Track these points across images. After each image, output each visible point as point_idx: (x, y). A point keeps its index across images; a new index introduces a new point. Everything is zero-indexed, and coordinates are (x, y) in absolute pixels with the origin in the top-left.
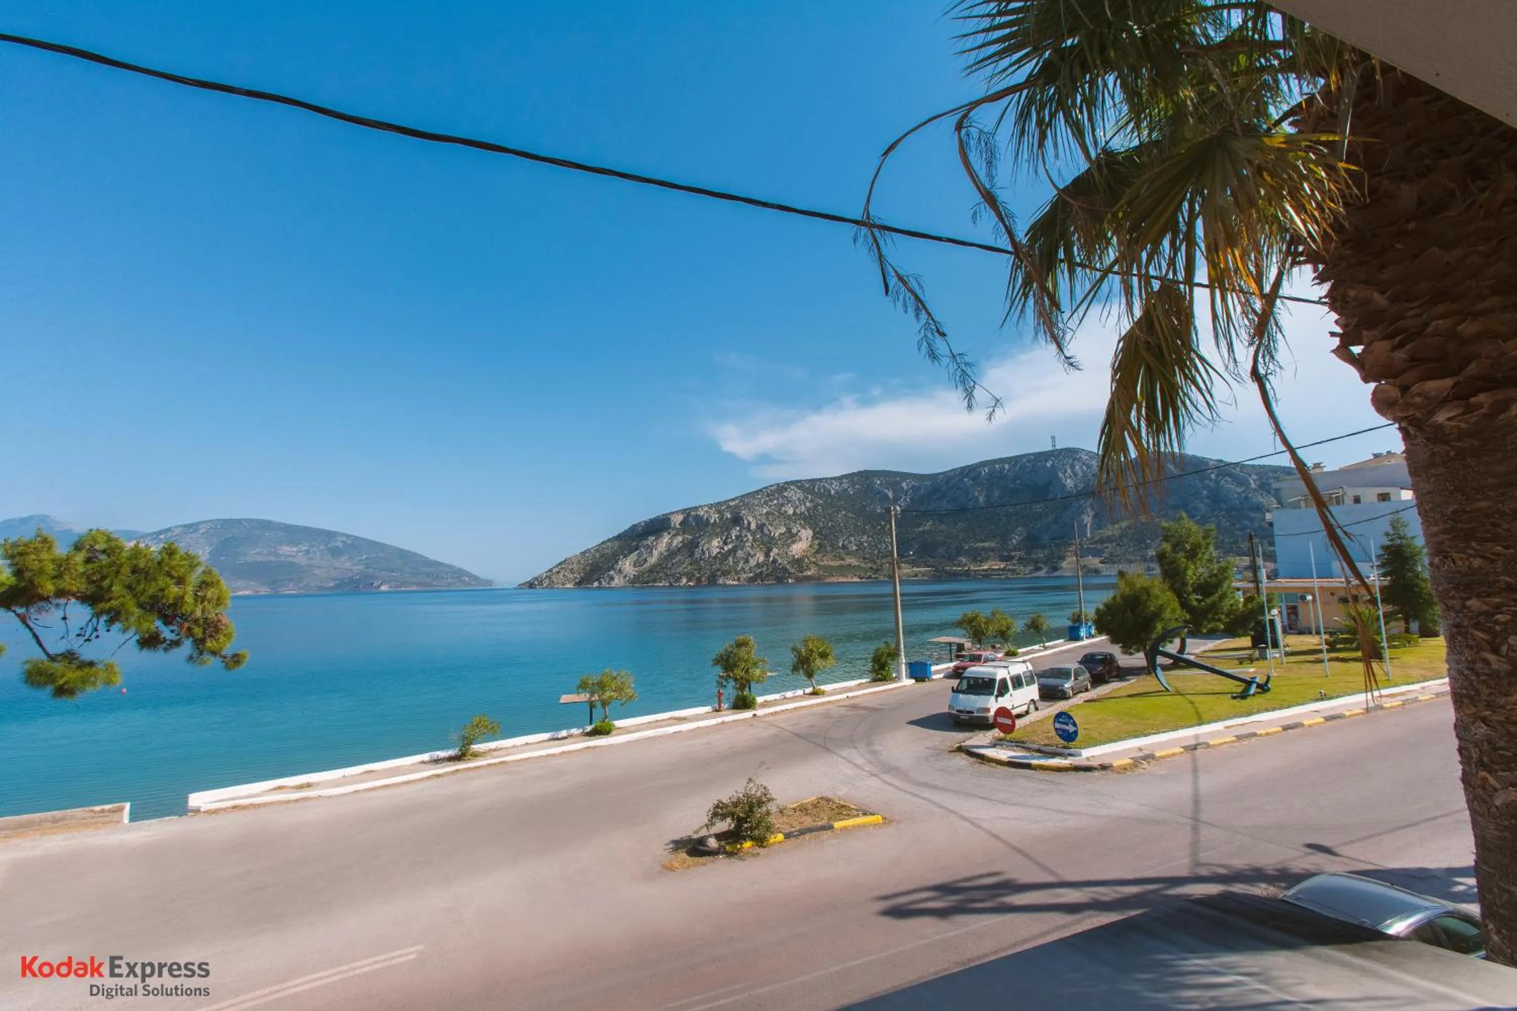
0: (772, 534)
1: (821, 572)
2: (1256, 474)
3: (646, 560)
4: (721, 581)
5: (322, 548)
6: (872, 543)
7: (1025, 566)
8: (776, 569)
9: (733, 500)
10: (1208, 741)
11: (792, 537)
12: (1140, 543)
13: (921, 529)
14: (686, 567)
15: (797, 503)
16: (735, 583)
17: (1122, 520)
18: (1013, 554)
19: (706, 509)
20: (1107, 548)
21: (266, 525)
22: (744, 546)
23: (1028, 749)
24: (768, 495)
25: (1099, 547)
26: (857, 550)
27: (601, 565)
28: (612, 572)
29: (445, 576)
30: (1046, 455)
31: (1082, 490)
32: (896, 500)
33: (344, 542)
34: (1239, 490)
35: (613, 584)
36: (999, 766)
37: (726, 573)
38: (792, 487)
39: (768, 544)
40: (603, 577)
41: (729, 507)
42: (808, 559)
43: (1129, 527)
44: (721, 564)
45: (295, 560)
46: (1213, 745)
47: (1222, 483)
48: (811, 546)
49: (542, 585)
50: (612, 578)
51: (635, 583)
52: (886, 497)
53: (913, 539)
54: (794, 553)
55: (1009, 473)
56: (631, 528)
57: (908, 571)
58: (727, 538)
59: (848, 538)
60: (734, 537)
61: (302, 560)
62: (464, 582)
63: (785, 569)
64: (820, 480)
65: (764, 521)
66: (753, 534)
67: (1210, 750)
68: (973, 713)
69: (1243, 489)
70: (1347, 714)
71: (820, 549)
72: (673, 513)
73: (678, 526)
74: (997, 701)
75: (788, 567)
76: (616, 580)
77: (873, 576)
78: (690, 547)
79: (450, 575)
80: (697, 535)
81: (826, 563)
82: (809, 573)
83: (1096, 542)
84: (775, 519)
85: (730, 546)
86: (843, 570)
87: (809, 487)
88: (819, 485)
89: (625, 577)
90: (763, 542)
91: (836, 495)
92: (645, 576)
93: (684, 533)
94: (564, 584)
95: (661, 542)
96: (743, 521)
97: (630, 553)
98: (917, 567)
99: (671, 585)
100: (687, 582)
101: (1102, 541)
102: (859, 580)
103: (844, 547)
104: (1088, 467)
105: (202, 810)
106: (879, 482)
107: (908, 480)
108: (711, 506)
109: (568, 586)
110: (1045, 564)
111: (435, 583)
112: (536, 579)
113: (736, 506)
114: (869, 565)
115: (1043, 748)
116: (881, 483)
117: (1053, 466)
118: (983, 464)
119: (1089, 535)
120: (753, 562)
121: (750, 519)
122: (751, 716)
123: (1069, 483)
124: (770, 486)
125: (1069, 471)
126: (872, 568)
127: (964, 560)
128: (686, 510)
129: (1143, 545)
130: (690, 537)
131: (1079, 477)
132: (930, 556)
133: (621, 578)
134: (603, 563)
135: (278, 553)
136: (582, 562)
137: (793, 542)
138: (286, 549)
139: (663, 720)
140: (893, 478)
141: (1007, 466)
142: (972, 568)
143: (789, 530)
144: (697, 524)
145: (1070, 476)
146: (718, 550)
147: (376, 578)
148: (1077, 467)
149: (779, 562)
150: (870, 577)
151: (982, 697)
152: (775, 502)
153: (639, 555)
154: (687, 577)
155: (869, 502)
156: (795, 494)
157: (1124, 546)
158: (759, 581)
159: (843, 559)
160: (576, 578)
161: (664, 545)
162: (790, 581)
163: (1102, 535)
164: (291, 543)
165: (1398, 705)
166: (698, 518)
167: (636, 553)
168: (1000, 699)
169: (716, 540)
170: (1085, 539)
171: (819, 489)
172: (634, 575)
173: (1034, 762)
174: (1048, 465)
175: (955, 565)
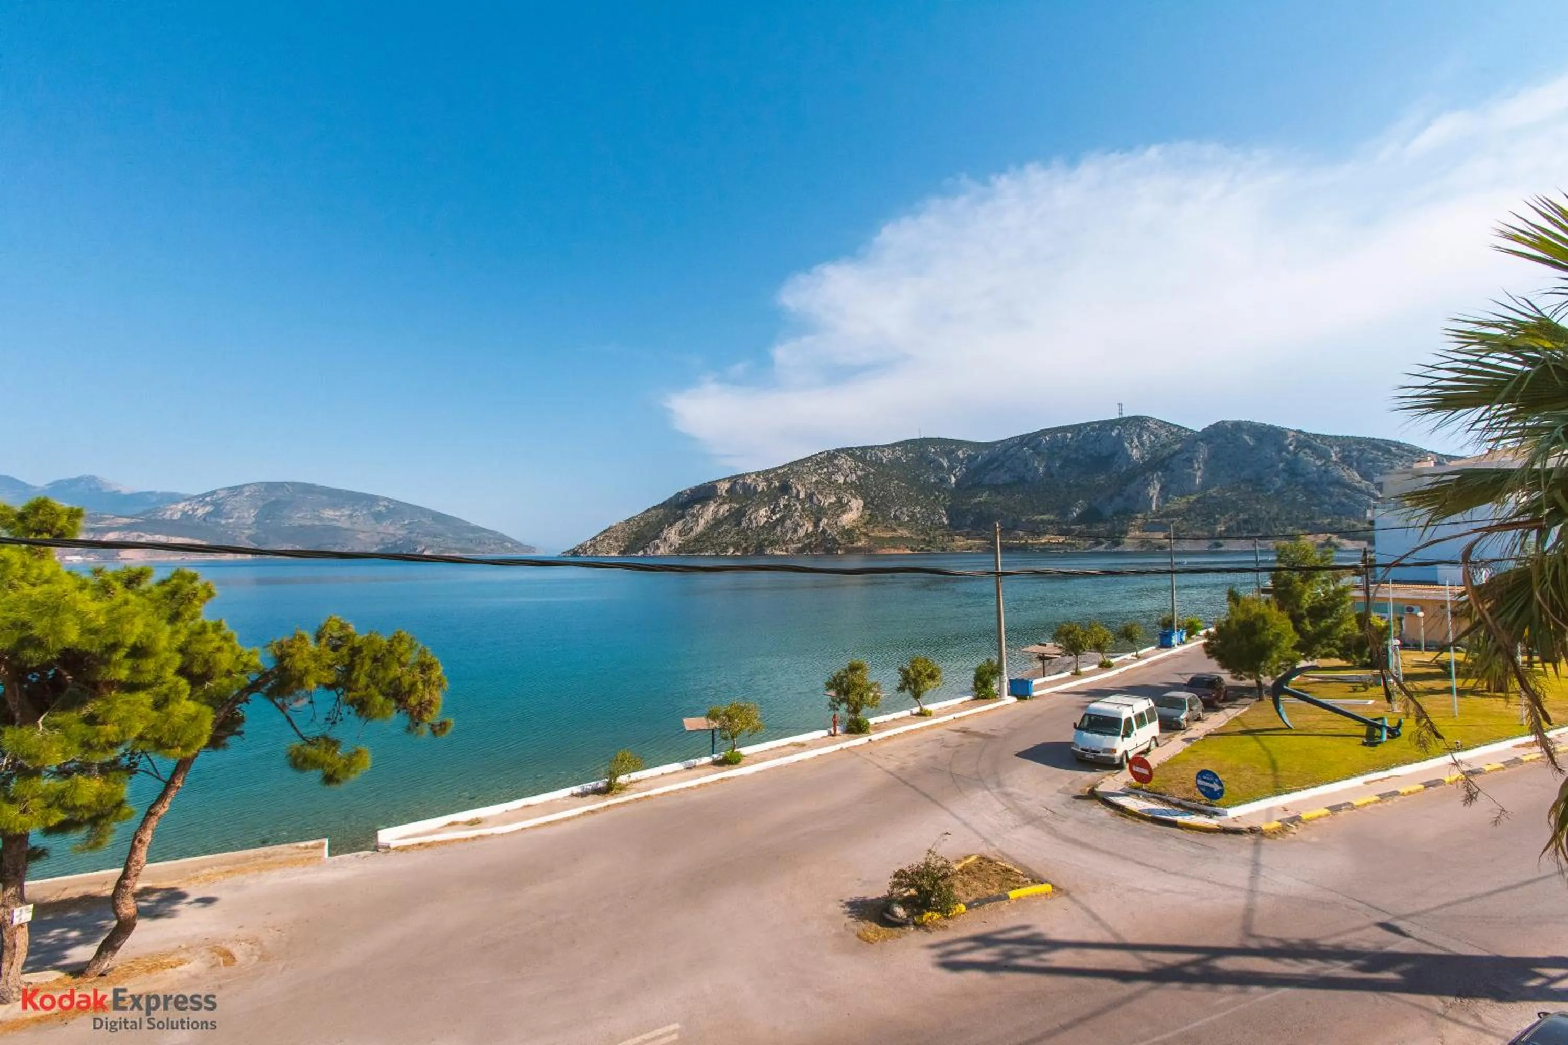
0: (822, 504)
1: (872, 544)
2: (1339, 446)
3: (691, 529)
4: (768, 552)
5: (364, 512)
6: (925, 514)
7: (1085, 540)
8: (825, 540)
9: (780, 468)
10: (1352, 801)
11: (841, 507)
12: (1209, 518)
13: (976, 500)
14: (732, 537)
15: (848, 471)
16: (783, 553)
17: (1191, 495)
18: (1073, 527)
19: (754, 476)
20: (1173, 522)
21: (309, 489)
22: (792, 516)
23: (1169, 803)
24: (818, 463)
25: (1164, 520)
26: (909, 521)
27: (645, 533)
28: (658, 541)
29: (487, 541)
30: (1112, 424)
31: (1148, 461)
32: (951, 469)
33: (387, 507)
34: (1318, 463)
35: (659, 553)
36: (1142, 821)
37: (773, 543)
38: (843, 455)
39: (817, 514)
40: (648, 546)
41: (778, 475)
42: (859, 530)
43: (1198, 501)
44: (767, 534)
45: (340, 524)
46: (1358, 806)
47: (1301, 454)
48: (861, 516)
49: (586, 553)
50: (658, 548)
51: (680, 552)
52: (941, 466)
53: (968, 510)
54: (844, 523)
55: (1071, 443)
56: (675, 496)
57: (962, 543)
58: (775, 507)
59: (900, 508)
60: (782, 507)
61: (344, 523)
62: (507, 548)
63: (834, 540)
64: (873, 448)
65: (813, 490)
66: (802, 502)
67: (1355, 811)
68: (1098, 752)
69: (1324, 461)
70: (1487, 768)
71: (870, 520)
72: (720, 480)
73: (724, 494)
74: (1123, 740)
75: (837, 537)
76: (662, 549)
77: (926, 548)
78: (737, 516)
79: (492, 541)
80: (744, 504)
81: (877, 534)
82: (860, 544)
83: (1162, 516)
84: (824, 489)
85: (778, 516)
86: (895, 541)
87: (860, 454)
88: (871, 454)
89: (671, 545)
90: (811, 511)
91: (889, 464)
92: (692, 544)
93: (731, 501)
94: (608, 553)
95: (707, 510)
96: (792, 489)
97: (676, 521)
98: (972, 539)
99: (717, 555)
100: (734, 552)
101: (1167, 515)
102: (910, 552)
103: (896, 518)
104: (1156, 437)
105: (392, 846)
106: (933, 450)
107: (964, 449)
108: (758, 474)
109: (612, 554)
110: (1107, 538)
111: (478, 549)
112: (581, 547)
113: (784, 474)
114: (922, 537)
115: (1185, 803)
116: (936, 451)
117: (1119, 434)
118: (1043, 433)
119: (1154, 508)
120: (801, 532)
121: (799, 487)
122: (867, 741)
123: (1135, 454)
124: (820, 453)
125: (1136, 440)
126: (924, 540)
127: (1021, 533)
128: (732, 477)
129: (1212, 521)
130: (737, 506)
131: (1146, 448)
132: (985, 529)
133: (666, 547)
134: (648, 531)
135: (322, 518)
136: (627, 530)
137: (844, 512)
138: (328, 513)
139: (784, 746)
140: (948, 446)
141: (1069, 435)
142: (1030, 541)
143: (839, 500)
144: (744, 492)
145: (1137, 446)
146: (766, 519)
147: (420, 543)
148: (1145, 437)
149: (829, 532)
150: (922, 549)
151: (1108, 737)
152: (825, 470)
153: (685, 524)
154: (734, 547)
155: (923, 470)
156: (845, 462)
157: (1191, 520)
158: (807, 551)
159: (895, 530)
160: (620, 546)
161: (711, 514)
162: (840, 552)
163: (1169, 510)
164: (334, 506)
165: (1538, 758)
166: (745, 487)
167: (681, 522)
168: (1125, 739)
169: (764, 509)
170: (1149, 513)
171: (871, 457)
172: (680, 544)
173: (1179, 819)
174: (1114, 434)
175: (1011, 539)
